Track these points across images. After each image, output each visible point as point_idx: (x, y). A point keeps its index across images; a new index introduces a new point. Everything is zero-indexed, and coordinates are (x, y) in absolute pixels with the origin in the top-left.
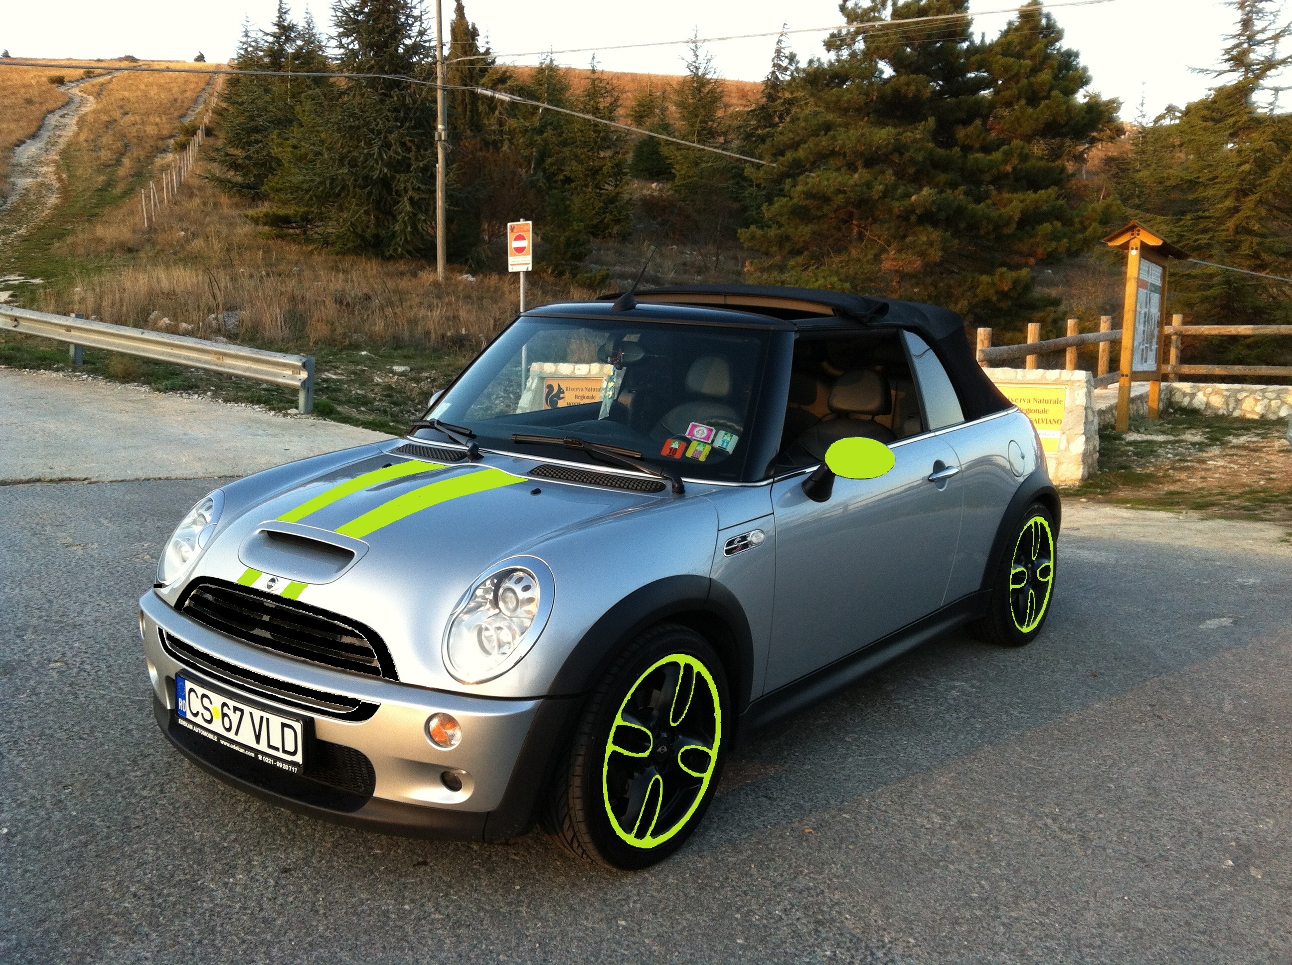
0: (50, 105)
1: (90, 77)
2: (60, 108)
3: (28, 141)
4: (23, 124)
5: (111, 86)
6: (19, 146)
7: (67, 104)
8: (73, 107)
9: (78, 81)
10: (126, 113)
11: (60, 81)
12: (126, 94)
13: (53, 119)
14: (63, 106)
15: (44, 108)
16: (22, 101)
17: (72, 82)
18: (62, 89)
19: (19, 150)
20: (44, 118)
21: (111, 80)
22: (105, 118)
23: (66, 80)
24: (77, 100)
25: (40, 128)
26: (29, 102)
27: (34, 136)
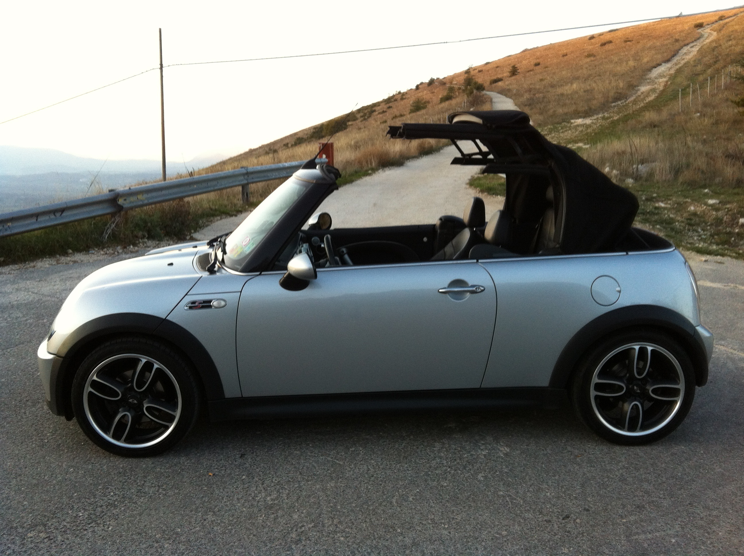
0: (686, 42)
1: (722, 20)
2: (693, 42)
3: (663, 64)
4: (665, 54)
5: (730, 24)
6: (655, 67)
7: (699, 39)
8: (701, 40)
9: (713, 23)
10: (731, 40)
11: (700, 26)
12: (737, 27)
13: (685, 50)
14: (695, 40)
15: (683, 44)
16: (674, 40)
17: (708, 25)
18: (700, 31)
19: (654, 70)
20: (680, 50)
21: (733, 20)
22: (714, 44)
23: (704, 24)
24: (706, 35)
25: (674, 56)
26: (677, 41)
27: (668, 61)
